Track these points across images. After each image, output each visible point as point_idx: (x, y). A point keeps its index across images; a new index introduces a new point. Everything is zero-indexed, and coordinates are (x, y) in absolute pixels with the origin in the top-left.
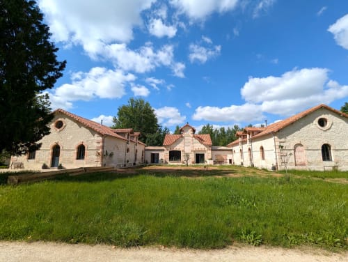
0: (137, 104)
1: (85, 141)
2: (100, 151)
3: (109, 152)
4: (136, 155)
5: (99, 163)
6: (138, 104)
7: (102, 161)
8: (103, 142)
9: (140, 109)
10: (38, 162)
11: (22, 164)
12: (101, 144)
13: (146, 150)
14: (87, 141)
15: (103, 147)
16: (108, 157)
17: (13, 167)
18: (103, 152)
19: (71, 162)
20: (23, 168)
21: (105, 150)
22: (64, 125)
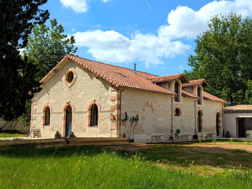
0: (226, 26)
1: (97, 99)
2: (115, 113)
3: (130, 116)
4: (200, 121)
5: (115, 131)
6: (228, 25)
7: (119, 128)
8: (119, 98)
9: (233, 34)
10: (52, 129)
11: (39, 131)
12: (116, 103)
13: (226, 112)
14: (101, 98)
15: (119, 107)
16: (128, 123)
17: (32, 135)
18: (119, 115)
19: (84, 131)
20: (40, 136)
21: (123, 112)
22: (75, 77)
